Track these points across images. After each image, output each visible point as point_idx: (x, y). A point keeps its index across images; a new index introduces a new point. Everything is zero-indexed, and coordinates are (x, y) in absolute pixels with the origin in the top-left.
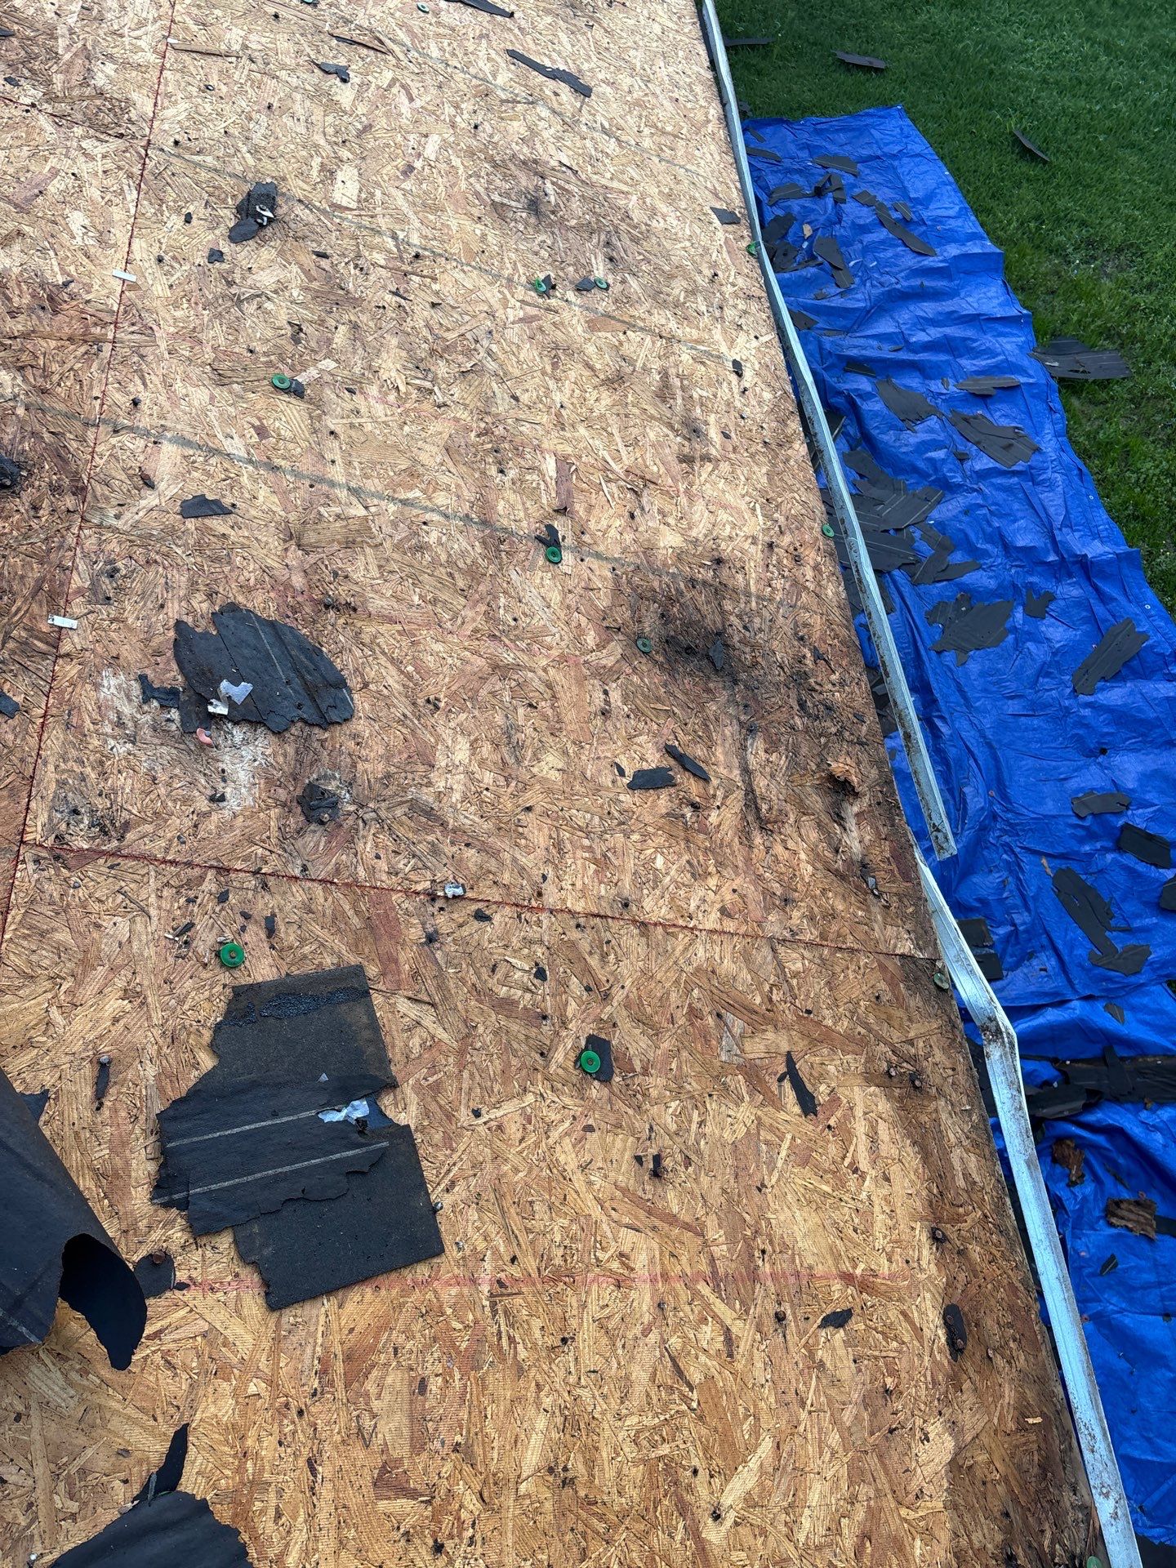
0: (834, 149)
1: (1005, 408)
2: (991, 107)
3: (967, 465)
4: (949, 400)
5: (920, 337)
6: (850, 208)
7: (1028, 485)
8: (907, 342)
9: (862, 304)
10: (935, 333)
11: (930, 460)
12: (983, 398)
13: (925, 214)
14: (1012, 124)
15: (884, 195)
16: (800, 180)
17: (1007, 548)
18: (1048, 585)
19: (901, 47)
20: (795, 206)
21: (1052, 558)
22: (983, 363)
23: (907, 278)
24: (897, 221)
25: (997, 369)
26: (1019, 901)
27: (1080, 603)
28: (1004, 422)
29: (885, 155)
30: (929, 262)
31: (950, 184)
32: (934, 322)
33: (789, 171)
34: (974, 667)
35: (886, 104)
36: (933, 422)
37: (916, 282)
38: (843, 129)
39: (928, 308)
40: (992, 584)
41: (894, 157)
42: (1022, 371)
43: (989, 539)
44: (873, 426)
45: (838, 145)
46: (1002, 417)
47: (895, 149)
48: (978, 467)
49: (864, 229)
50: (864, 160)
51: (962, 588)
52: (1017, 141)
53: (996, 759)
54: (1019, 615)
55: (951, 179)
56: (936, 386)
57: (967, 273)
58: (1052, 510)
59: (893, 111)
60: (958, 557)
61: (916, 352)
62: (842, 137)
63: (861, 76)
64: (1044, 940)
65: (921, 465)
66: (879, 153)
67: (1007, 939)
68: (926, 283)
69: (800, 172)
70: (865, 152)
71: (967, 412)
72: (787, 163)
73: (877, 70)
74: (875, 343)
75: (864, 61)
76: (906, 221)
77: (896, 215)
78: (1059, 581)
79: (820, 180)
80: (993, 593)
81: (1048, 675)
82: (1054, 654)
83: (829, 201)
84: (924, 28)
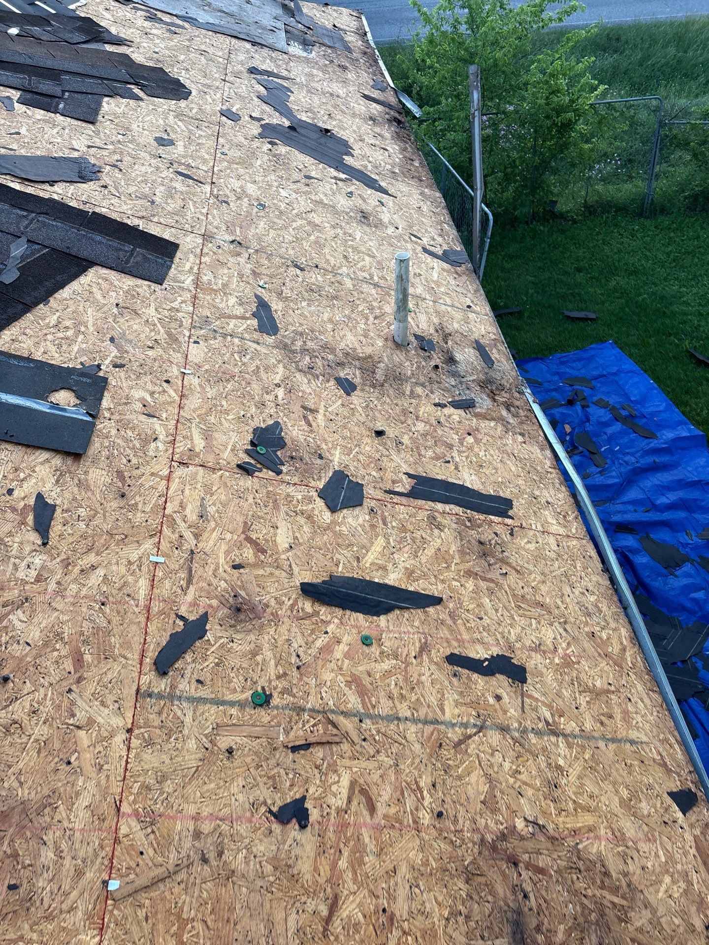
0: (574, 373)
2: (670, 335)
4: (695, 548)
5: (662, 500)
6: (593, 410)
8: (653, 504)
9: (617, 480)
10: (672, 497)
11: (695, 601)
13: (645, 411)
14: (687, 344)
15: (613, 400)
16: (557, 396)
19: (603, 303)
20: (557, 413)
23: (642, 456)
24: (626, 417)
29: (609, 373)
30: (654, 444)
31: (655, 388)
33: (548, 391)
35: (602, 341)
36: (687, 568)
37: (649, 460)
38: (578, 360)
39: (665, 477)
41: (615, 374)
44: (645, 575)
45: (577, 370)
47: (614, 369)
49: (606, 424)
50: (596, 378)
52: (692, 356)
55: (656, 386)
56: (683, 537)
57: (682, 449)
59: (607, 344)
61: (662, 511)
62: (578, 365)
63: (581, 324)
65: (688, 604)
66: (605, 373)
68: (657, 460)
69: (555, 390)
70: (595, 373)
72: (546, 385)
73: (591, 320)
74: (630, 507)
75: (582, 315)
76: (632, 416)
77: (624, 413)
79: (570, 395)
83: (578, 407)
84: (615, 290)
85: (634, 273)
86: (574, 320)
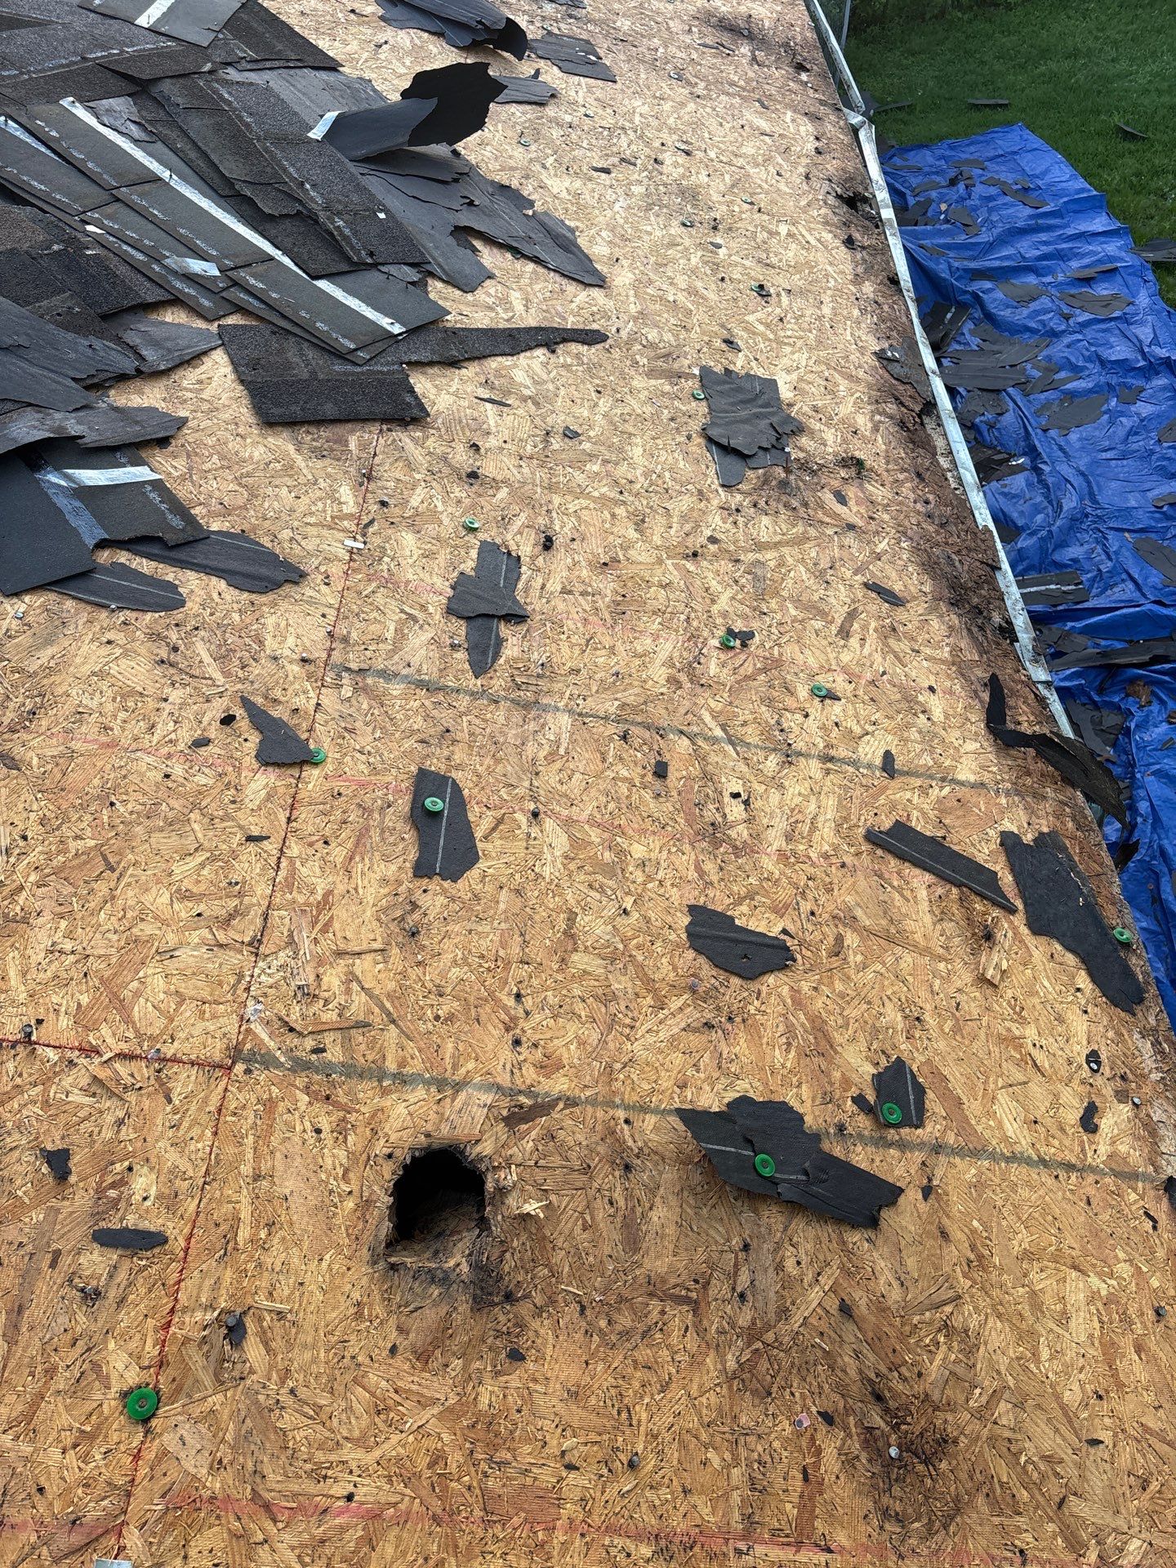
0: (964, 156)
1: (1106, 285)
2: (1099, 113)
3: (1071, 321)
4: (1058, 285)
5: (1035, 253)
6: (979, 190)
7: (1123, 326)
8: (1024, 257)
9: (989, 240)
10: (1045, 249)
11: (1042, 322)
12: (1087, 281)
13: (1040, 183)
14: (1117, 119)
15: (1007, 177)
16: (938, 179)
17: (1103, 362)
18: (1140, 383)
19: (1023, 90)
20: (934, 194)
21: (1142, 363)
22: (1086, 261)
23: (1024, 221)
24: (1017, 191)
25: (1099, 261)
26: (1104, 557)
27: (1164, 389)
28: (1105, 293)
29: (1008, 153)
30: (1043, 210)
31: (1062, 163)
32: (1045, 243)
33: (928, 174)
34: (1074, 437)
35: (1009, 124)
36: (1045, 302)
37: (1031, 223)
38: (972, 144)
39: (1044, 237)
40: (1091, 385)
41: (1015, 153)
42: (1122, 260)
43: (1089, 359)
44: (992, 308)
45: (969, 153)
46: (1103, 290)
47: (1016, 149)
48: (1080, 319)
49: (990, 198)
50: (991, 159)
51: (1063, 392)
52: (1120, 129)
53: (1089, 483)
54: (1113, 402)
55: (1063, 160)
56: (1049, 279)
57: (1075, 212)
58: (1142, 337)
59: (1014, 127)
60: (1063, 375)
61: (1031, 262)
62: (972, 149)
63: (989, 111)
64: (1124, 576)
65: (1033, 325)
66: (1003, 153)
67: (1093, 580)
68: (1040, 222)
69: (937, 173)
70: (992, 154)
71: (1073, 291)
72: (927, 169)
73: (1001, 106)
75: (992, 102)
76: (1026, 190)
77: (1016, 187)
78: (1148, 379)
79: (952, 173)
80: (1091, 391)
81: (1136, 433)
82: (1142, 421)
83: (961, 186)
84: (1044, 75)
85: (1074, 54)
86: (976, 107)
